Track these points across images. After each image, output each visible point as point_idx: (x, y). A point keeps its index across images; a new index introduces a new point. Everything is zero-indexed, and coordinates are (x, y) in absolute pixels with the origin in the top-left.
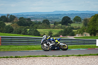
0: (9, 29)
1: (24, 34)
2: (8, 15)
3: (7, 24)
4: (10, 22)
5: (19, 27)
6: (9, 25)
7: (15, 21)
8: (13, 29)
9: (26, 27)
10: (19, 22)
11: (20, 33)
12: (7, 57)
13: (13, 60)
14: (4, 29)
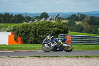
0: (79, 28)
1: (94, 33)
2: (79, 14)
3: (77, 23)
4: (80, 20)
5: (89, 26)
6: (80, 24)
7: (85, 19)
8: (83, 28)
9: (96, 26)
10: (90, 21)
11: (90, 32)
12: (77, 57)
13: (83, 59)
14: (75, 28)
